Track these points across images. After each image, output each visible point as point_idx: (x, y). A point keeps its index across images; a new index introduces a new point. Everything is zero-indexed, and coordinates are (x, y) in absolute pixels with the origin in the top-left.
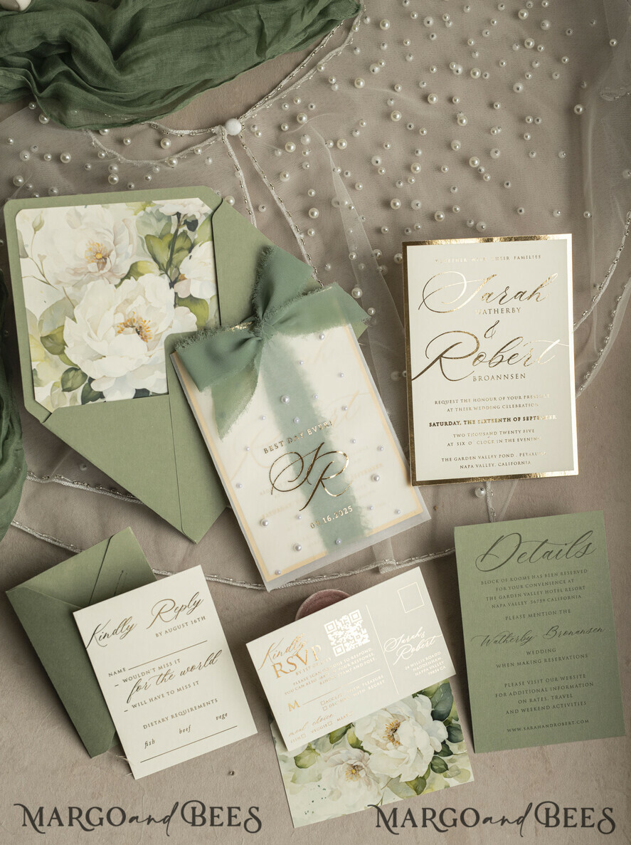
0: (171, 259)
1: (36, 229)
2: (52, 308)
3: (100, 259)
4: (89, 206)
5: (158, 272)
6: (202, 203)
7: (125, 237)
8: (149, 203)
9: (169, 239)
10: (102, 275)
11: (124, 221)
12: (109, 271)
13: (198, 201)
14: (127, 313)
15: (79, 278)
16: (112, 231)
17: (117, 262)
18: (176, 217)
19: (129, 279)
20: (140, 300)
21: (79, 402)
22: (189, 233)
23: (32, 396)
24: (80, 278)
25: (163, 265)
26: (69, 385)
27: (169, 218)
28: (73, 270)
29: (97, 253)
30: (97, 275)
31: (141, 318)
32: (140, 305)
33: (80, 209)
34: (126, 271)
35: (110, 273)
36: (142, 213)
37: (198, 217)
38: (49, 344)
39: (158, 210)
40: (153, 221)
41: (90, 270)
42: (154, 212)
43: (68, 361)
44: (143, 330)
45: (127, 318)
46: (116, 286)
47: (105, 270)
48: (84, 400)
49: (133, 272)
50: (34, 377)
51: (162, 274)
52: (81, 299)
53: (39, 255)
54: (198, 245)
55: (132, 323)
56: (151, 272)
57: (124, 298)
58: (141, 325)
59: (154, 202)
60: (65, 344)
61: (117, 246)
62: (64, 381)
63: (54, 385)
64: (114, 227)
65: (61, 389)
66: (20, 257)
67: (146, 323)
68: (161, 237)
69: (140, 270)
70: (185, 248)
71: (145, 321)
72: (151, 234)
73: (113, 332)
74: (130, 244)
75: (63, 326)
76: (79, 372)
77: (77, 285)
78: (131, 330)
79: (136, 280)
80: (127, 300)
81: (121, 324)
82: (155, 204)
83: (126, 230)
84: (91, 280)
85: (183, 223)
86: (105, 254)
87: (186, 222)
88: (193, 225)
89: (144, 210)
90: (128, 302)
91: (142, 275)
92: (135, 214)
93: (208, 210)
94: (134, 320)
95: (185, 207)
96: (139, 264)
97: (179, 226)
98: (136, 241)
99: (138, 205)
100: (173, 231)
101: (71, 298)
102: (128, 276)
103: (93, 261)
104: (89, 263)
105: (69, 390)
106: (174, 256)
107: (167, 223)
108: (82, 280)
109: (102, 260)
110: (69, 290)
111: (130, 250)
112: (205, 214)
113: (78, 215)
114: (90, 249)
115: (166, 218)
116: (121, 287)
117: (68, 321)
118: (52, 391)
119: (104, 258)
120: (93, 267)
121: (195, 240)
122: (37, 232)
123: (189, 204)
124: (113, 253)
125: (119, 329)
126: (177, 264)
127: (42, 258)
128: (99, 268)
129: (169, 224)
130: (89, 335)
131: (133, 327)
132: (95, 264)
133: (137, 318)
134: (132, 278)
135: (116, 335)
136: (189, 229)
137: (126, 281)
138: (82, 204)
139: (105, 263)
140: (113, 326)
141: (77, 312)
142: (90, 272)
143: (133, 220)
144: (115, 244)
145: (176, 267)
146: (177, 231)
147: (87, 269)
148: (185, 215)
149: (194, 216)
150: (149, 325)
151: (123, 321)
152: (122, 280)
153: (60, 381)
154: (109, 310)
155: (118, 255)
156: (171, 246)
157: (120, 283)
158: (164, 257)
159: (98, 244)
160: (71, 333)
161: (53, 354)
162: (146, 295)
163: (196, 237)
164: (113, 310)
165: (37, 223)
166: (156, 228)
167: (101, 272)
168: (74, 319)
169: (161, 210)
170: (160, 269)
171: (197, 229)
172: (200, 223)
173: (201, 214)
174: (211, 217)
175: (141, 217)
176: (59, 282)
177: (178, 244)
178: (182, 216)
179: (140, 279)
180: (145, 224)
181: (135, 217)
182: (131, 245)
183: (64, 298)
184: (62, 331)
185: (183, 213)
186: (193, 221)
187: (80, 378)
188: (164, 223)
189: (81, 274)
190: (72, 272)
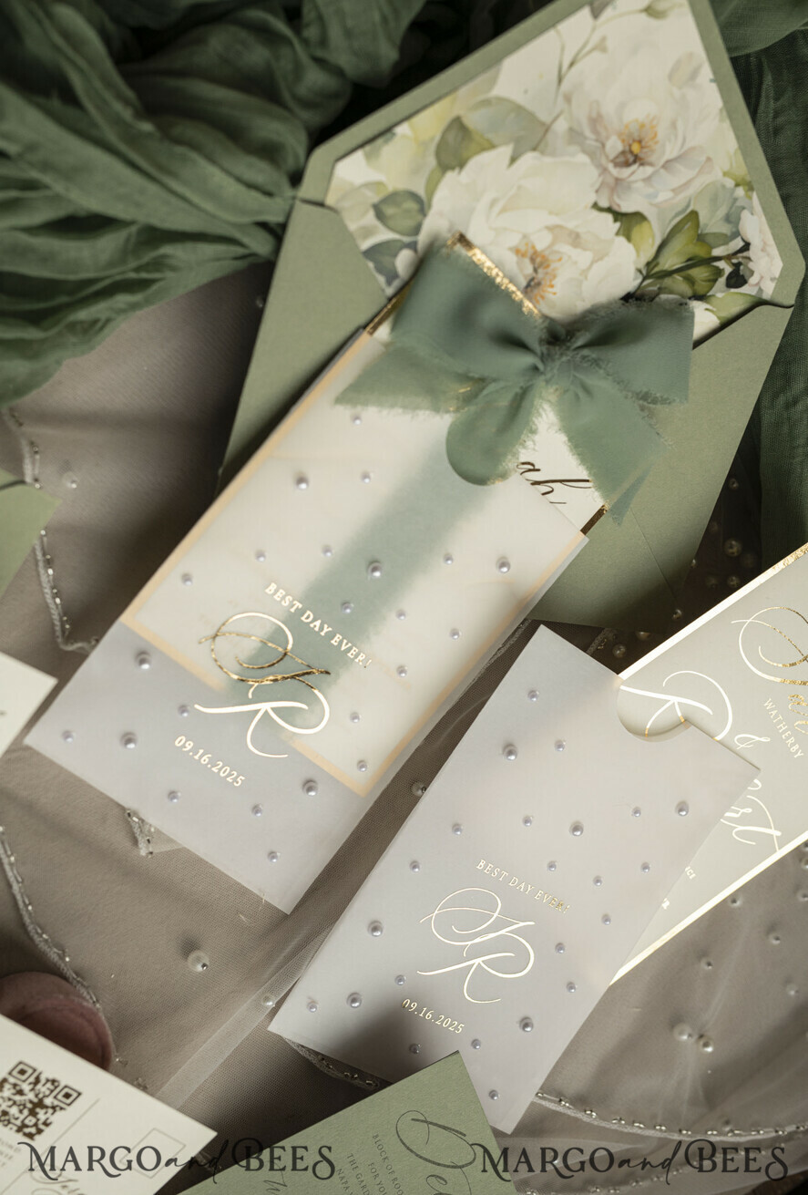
0: (669, 274)
1: (650, 11)
2: (519, 109)
3: (631, 152)
4: (714, 86)
5: (642, 264)
6: (777, 275)
7: (683, 174)
8: (750, 187)
9: (701, 252)
10: (605, 170)
11: (709, 159)
12: (617, 180)
13: (777, 266)
14: (556, 248)
15: (588, 133)
16: (685, 148)
17: (635, 185)
18: (742, 244)
19: (616, 220)
20: (583, 258)
21: (365, 245)
22: (722, 280)
23: (342, 153)
24: (587, 135)
25: (655, 266)
26: (389, 211)
27: (736, 234)
28: (600, 116)
29: (640, 142)
30: (604, 161)
31: (555, 277)
32: (576, 263)
33: (706, 73)
34: (627, 206)
35: (611, 181)
36: (730, 183)
37: (753, 280)
38: (451, 137)
39: (744, 208)
40: (722, 212)
41: (609, 144)
42: (738, 204)
43: (432, 187)
44: (536, 291)
45: (547, 253)
46: (595, 206)
47: (615, 172)
48: (371, 253)
49: (628, 222)
50: (380, 141)
51: (640, 271)
52: (553, 154)
53: (604, 39)
54: (708, 306)
55: (541, 265)
56: (638, 251)
57: (579, 230)
58: (543, 282)
59: (755, 196)
60: (461, 165)
61: (662, 171)
62: (393, 198)
63: (379, 184)
64: (693, 149)
65: (376, 199)
66: (591, 4)
67: (550, 290)
68: (701, 238)
69: (636, 232)
70: (696, 287)
71: (552, 286)
72: (703, 218)
73: (514, 240)
74: (673, 190)
75: (492, 146)
76: (420, 217)
77: (574, 135)
78: (529, 269)
79: (617, 234)
80: (578, 236)
81: (533, 247)
82: (750, 198)
83: (697, 170)
84: (591, 154)
85: (735, 261)
86: (641, 155)
87: (737, 266)
88: (737, 280)
89: (737, 185)
90: (576, 239)
91: (629, 239)
92: (725, 174)
93: (768, 293)
94: (548, 266)
95: (763, 250)
96: (645, 224)
97: (728, 258)
98: (681, 198)
99: (741, 170)
100: (716, 252)
101: (549, 136)
102: (618, 216)
103: (623, 141)
104: (620, 135)
105: (380, 215)
106: (678, 277)
107: (726, 235)
108: (585, 138)
109: (631, 158)
110: (561, 126)
111: (664, 196)
112: (761, 290)
113: (694, 74)
114: (642, 126)
115: (734, 230)
116: (595, 213)
117: (505, 151)
118: (367, 185)
119: (637, 159)
120: (615, 146)
121: (713, 296)
122: (644, 16)
123: (768, 255)
124: (648, 170)
125: (523, 249)
126: (665, 288)
127: (601, 47)
128: (617, 157)
129: (726, 239)
130: (493, 203)
131: (535, 270)
132: (620, 147)
133: (554, 270)
134: (618, 225)
135: (510, 249)
136: (729, 278)
137: (610, 217)
138: (715, 72)
139: (627, 164)
140: (525, 236)
141: (528, 159)
142: (603, 145)
143: (716, 175)
144: (667, 165)
145: (659, 289)
146: (718, 259)
147: (608, 138)
148: (749, 259)
149: (752, 273)
150: (547, 295)
151: (539, 247)
152: (609, 210)
153: (391, 188)
154: (551, 213)
155: (648, 180)
156: (693, 262)
157: (601, 210)
158: (671, 261)
159: (656, 135)
160: (487, 166)
161: (438, 154)
162: (595, 266)
163: (719, 295)
164: (554, 220)
165: (660, 6)
166: (712, 222)
167: (611, 166)
168: (513, 160)
169: (745, 215)
170: (648, 264)
171: (733, 290)
172: (744, 289)
173: (758, 284)
174: (760, 302)
175: (724, 186)
176: (568, 99)
177: (700, 273)
178: (745, 254)
179: (622, 240)
180: (714, 200)
181: (720, 174)
182: (670, 194)
183: (543, 124)
184: (484, 149)
185: (751, 253)
186: (743, 276)
187: (410, 223)
188: (725, 229)
189: (595, 131)
190: (594, 115)
